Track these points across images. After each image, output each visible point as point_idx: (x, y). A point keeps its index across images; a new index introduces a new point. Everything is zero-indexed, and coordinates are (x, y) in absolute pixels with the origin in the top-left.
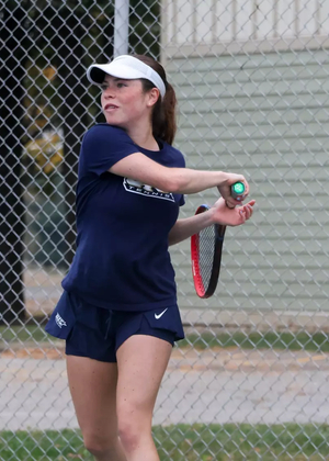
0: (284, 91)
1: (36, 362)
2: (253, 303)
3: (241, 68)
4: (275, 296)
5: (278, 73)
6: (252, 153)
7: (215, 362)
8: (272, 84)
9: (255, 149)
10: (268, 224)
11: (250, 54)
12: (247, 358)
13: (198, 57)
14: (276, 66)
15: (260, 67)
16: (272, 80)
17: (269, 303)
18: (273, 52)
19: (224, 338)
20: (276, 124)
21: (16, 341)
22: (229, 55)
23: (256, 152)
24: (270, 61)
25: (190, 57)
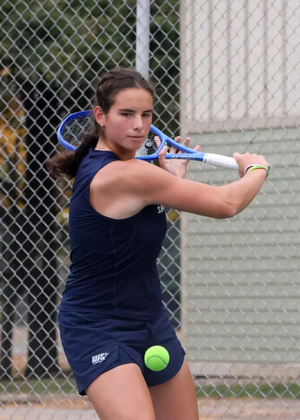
0: (290, 163)
1: (65, 412)
2: (263, 357)
3: (251, 143)
4: (283, 350)
5: (285, 147)
6: (262, 219)
7: (229, 412)
8: (279, 157)
9: (264, 216)
10: (276, 284)
11: (259, 129)
12: (259, 408)
13: (211, 133)
14: (283, 140)
15: (268, 141)
16: (279, 153)
17: (278, 357)
18: (279, 128)
19: (237, 389)
20: (283, 193)
21: (46, 393)
22: (240, 131)
23: (265, 218)
24: (278, 136)
25: (204, 133)
